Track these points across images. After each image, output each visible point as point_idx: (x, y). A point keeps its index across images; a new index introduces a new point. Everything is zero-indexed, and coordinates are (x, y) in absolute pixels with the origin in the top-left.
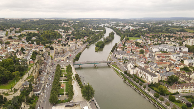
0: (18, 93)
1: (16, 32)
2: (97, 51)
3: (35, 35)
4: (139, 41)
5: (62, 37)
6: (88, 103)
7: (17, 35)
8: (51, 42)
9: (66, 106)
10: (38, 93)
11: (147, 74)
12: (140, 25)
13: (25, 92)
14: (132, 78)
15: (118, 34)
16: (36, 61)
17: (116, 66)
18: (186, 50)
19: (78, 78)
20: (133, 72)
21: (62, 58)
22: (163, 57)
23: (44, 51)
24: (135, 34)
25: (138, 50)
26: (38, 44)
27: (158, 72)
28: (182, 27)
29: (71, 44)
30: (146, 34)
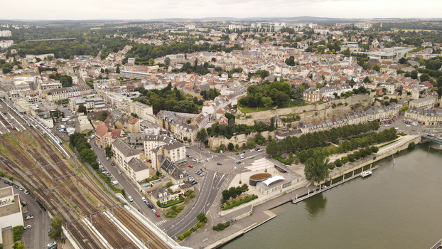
9: (276, 167)
10: (279, 138)
21: (422, 119)
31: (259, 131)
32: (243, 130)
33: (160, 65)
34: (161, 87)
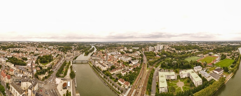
0: (46, 68)
1: (57, 47)
2: (85, 55)
3: (62, 48)
4: (104, 51)
5: (72, 49)
6: (71, 81)
7: (56, 48)
8: (67, 51)
9: (62, 79)
10: (54, 70)
11: (102, 66)
12: (106, 44)
13: (49, 68)
14: (96, 68)
15: (96, 48)
16: (58, 58)
17: (91, 63)
18: (120, 53)
19: (71, 67)
20: (97, 65)
21: (68, 58)
22: (111, 57)
23: (63, 54)
24: (103, 48)
25: (102, 55)
26: (61, 51)
27: (108, 65)
28: (120, 45)
29: (75, 52)
30: (107, 48)
31: (49, 70)
32: (46, 70)
33: (8, 51)
34: (11, 57)
